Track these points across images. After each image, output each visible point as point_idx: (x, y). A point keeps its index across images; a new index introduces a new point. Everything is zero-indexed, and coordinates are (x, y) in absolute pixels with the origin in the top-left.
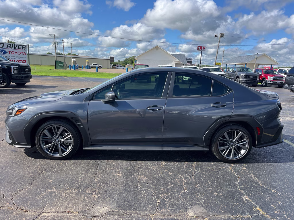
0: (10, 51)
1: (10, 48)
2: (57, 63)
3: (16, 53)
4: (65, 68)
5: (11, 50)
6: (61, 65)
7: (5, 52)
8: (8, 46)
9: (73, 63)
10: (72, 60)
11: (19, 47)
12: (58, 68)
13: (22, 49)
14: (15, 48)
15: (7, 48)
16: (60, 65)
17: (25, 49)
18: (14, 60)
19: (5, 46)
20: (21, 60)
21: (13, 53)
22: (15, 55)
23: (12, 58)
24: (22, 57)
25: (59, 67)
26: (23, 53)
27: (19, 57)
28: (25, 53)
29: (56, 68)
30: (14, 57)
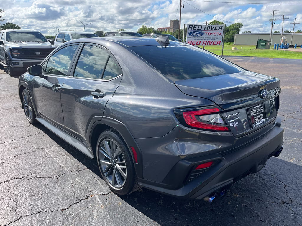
0: (206, 33)
1: (207, 30)
2: (259, 41)
3: (212, 34)
4: (268, 48)
5: (208, 32)
6: (264, 44)
7: (203, 34)
8: (205, 28)
9: (282, 41)
10: (282, 38)
11: (215, 28)
12: (259, 48)
13: (219, 30)
14: (212, 29)
15: (204, 29)
16: (262, 44)
17: (221, 30)
18: (209, 41)
19: (203, 28)
20: (216, 41)
21: (209, 34)
22: (211, 36)
23: (208, 39)
24: (217, 38)
25: (261, 47)
26: (219, 34)
27: (214, 38)
28: (221, 33)
29: (257, 48)
30: (210, 38)
